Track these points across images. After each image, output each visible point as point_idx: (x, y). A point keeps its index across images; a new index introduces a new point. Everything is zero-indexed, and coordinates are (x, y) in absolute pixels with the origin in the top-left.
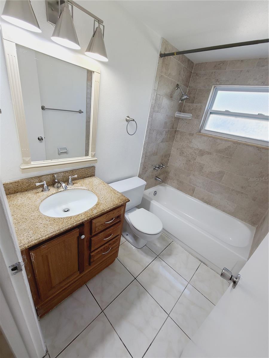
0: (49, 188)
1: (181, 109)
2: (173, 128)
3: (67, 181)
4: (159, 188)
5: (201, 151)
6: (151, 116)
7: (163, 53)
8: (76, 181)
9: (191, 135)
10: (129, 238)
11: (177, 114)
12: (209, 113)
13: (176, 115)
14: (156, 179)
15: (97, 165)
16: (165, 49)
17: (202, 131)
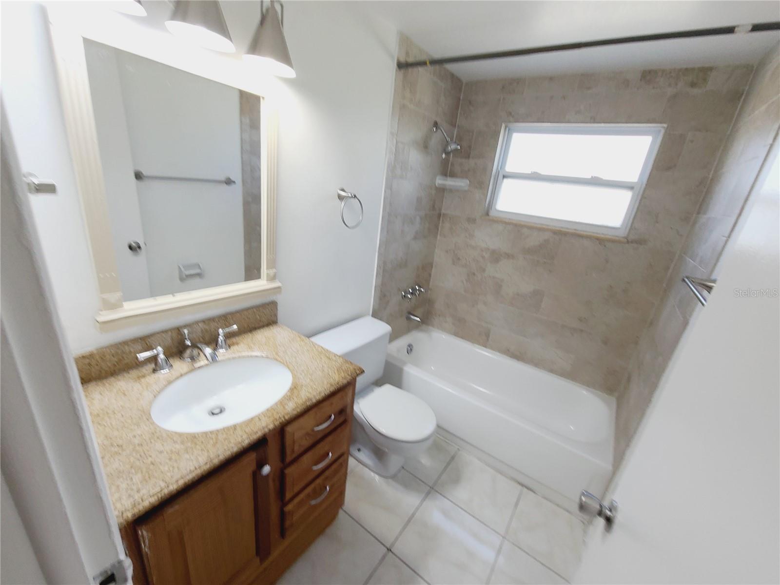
0: (171, 361)
1: (446, 171)
2: (433, 207)
3: (213, 342)
4: (417, 337)
5: (493, 252)
6: (389, 187)
7: (402, 60)
8: (234, 340)
9: (471, 220)
10: (364, 456)
11: (440, 181)
12: (501, 176)
13: (438, 183)
14: (408, 319)
15: (280, 299)
16: (407, 54)
17: (492, 213)
